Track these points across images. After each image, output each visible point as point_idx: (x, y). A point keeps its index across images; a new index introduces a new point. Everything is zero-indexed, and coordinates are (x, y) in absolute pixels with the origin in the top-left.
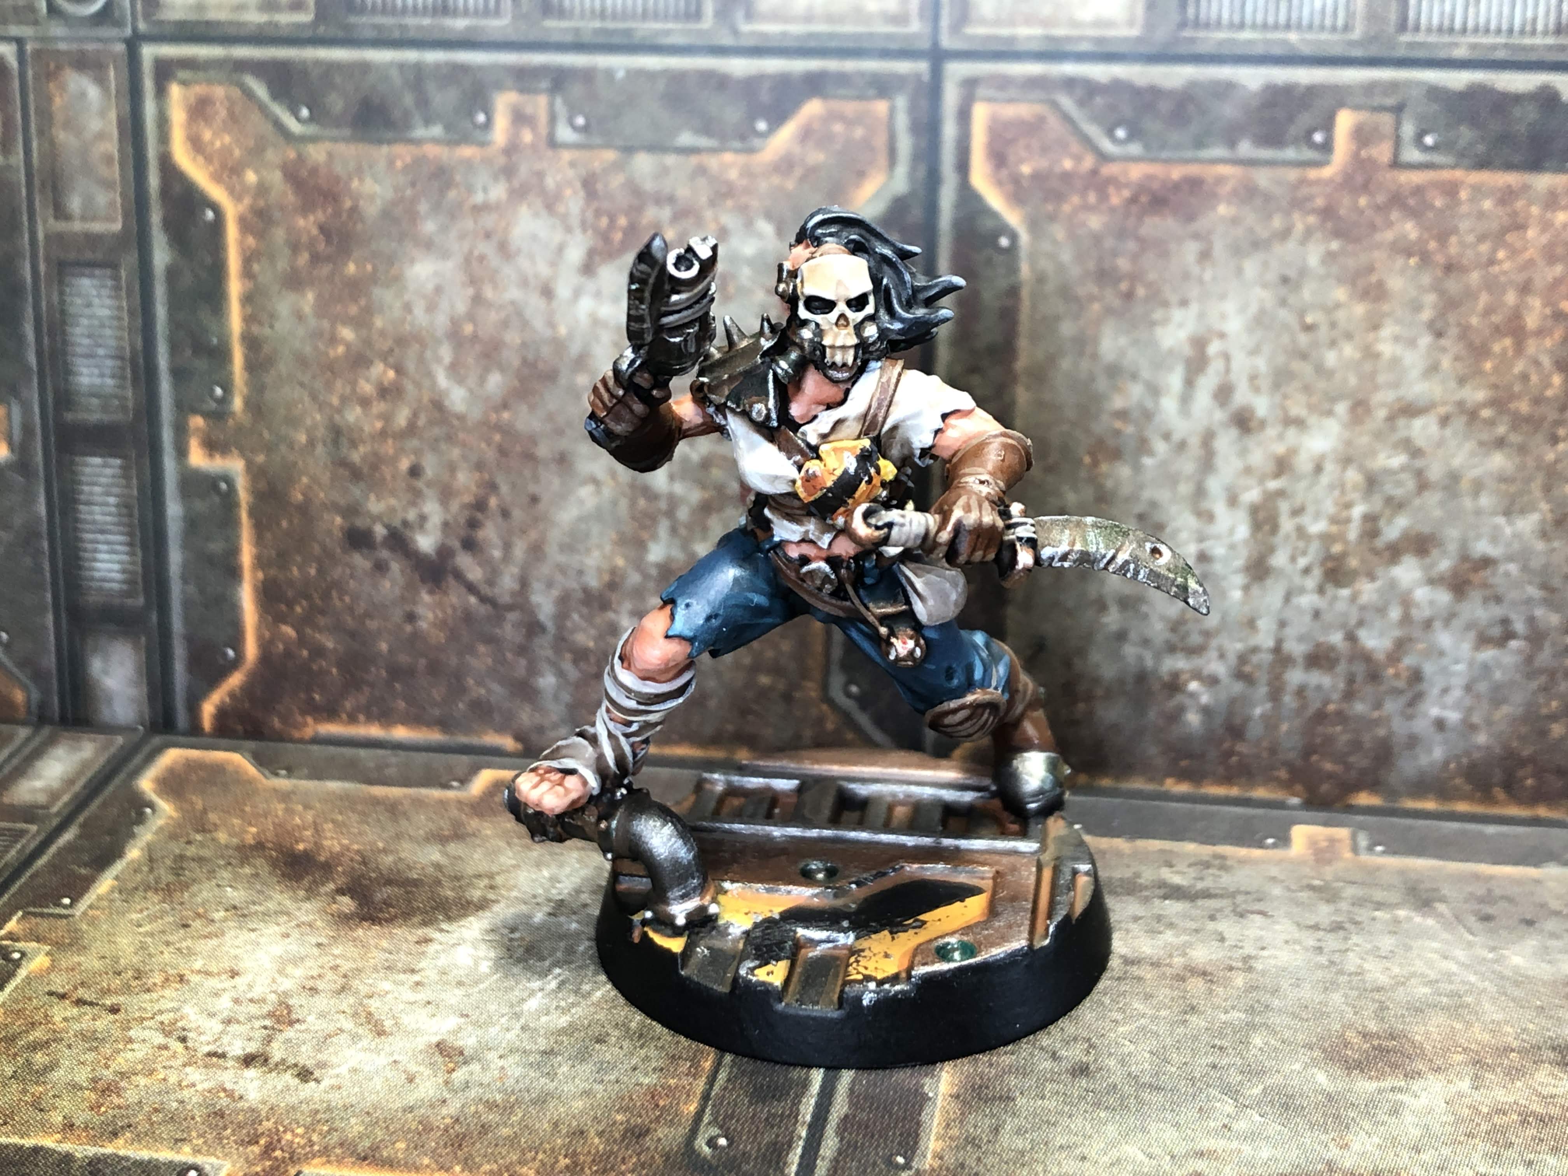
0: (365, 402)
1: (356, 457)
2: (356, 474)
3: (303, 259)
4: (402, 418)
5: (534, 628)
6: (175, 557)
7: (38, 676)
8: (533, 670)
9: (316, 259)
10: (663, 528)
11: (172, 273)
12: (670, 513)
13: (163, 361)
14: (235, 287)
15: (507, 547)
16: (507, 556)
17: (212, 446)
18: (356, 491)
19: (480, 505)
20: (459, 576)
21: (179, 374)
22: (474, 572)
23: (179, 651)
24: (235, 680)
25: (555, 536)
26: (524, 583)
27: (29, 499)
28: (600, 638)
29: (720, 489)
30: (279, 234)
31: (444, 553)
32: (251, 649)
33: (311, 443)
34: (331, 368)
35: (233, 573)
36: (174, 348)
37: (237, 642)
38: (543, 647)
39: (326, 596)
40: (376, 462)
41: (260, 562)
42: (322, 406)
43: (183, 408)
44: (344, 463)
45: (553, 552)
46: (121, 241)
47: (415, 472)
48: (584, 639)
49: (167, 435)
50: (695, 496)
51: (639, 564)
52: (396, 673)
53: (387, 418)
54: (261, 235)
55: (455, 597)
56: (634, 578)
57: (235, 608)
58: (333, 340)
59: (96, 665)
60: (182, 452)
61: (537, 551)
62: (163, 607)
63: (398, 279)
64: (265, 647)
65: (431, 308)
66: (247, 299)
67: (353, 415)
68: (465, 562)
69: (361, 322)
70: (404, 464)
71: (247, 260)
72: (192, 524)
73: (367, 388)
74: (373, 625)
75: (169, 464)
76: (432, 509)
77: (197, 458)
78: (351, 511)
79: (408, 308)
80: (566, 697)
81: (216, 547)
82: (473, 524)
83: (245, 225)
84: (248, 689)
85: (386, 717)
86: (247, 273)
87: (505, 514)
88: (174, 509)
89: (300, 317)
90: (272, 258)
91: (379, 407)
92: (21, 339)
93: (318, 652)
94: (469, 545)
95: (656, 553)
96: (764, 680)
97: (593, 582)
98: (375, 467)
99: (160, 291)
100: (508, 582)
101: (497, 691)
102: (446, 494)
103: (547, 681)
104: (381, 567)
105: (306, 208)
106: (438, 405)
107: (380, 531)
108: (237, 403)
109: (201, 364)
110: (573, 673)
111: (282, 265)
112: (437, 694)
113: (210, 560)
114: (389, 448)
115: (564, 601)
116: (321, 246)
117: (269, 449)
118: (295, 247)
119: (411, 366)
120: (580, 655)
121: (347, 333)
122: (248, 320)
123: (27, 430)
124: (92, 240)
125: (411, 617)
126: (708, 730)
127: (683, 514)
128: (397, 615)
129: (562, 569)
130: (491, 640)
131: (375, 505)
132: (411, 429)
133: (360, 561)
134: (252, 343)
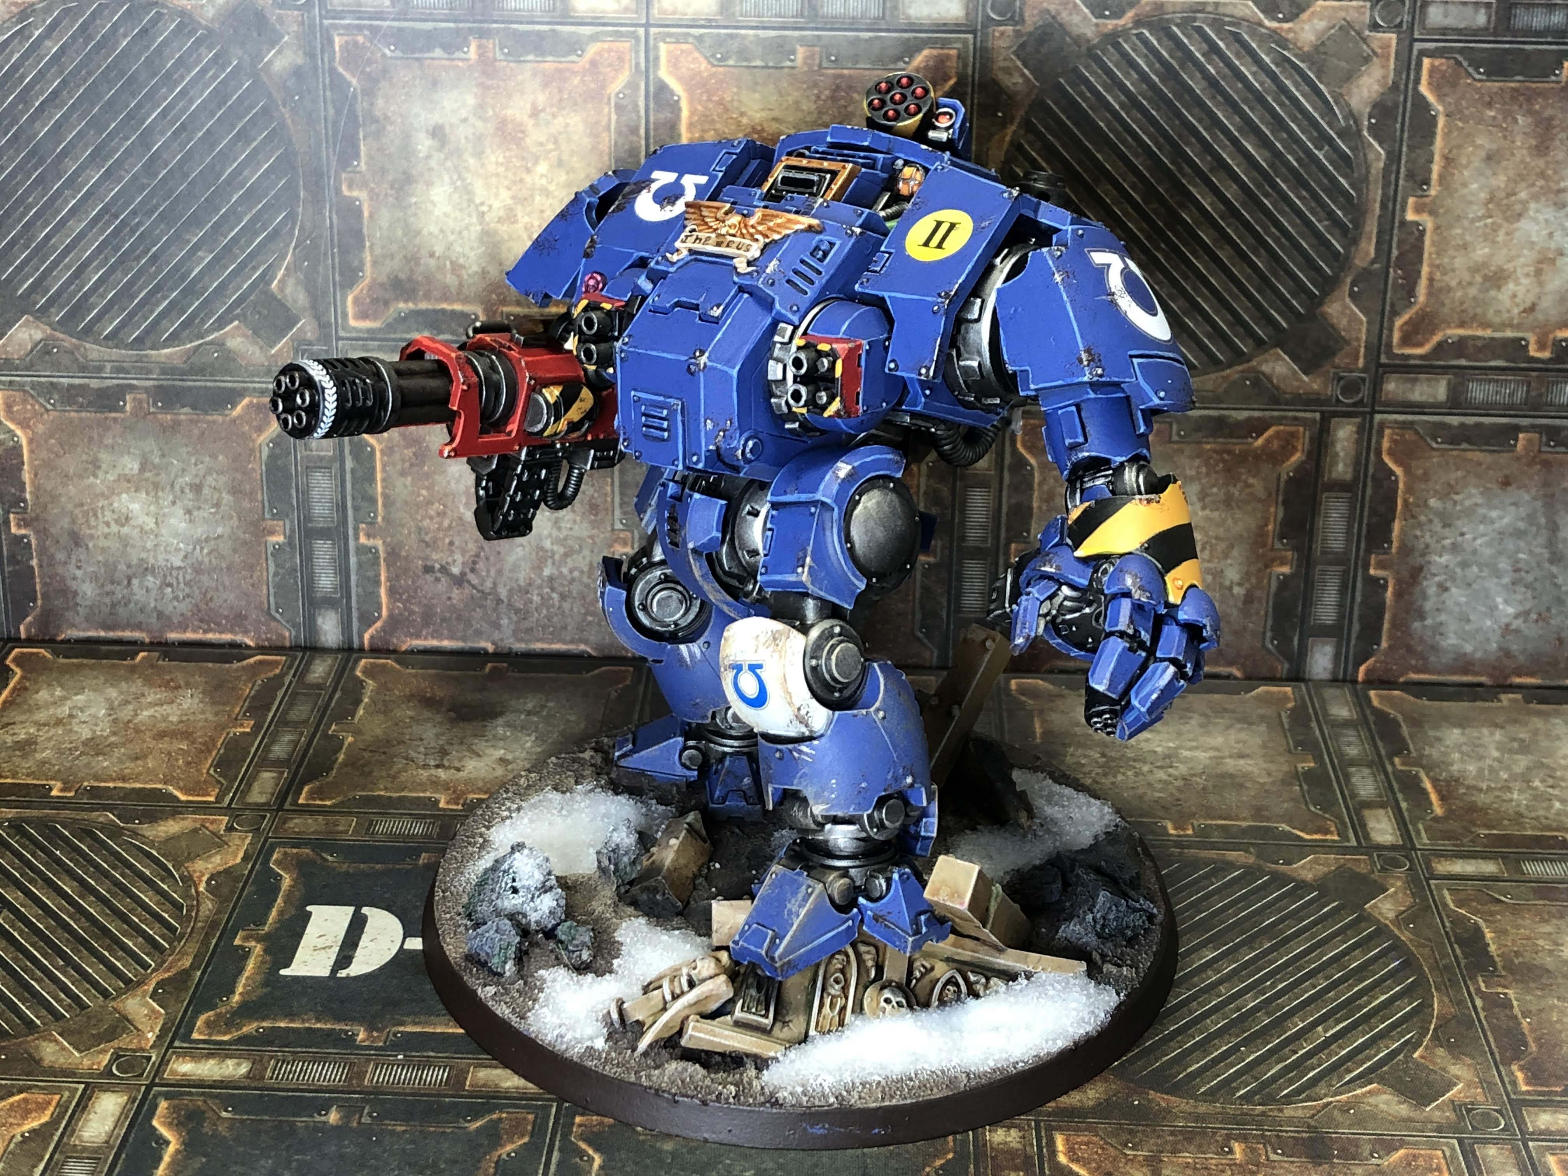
0: (431, 518)
1: (427, 538)
2: (428, 545)
3: (407, 464)
4: (446, 523)
5: (499, 601)
6: (353, 578)
7: (295, 625)
8: (499, 618)
9: (412, 465)
10: (550, 562)
11: (353, 471)
12: (552, 557)
13: (349, 504)
14: (379, 476)
15: (488, 571)
16: (488, 575)
17: (368, 536)
18: (428, 551)
19: (477, 556)
20: (469, 582)
21: (356, 508)
22: (475, 581)
23: (355, 614)
24: (379, 624)
25: (507, 566)
26: (495, 584)
27: (294, 556)
28: (525, 604)
29: (571, 548)
30: (397, 457)
31: (463, 574)
32: (385, 612)
33: (410, 533)
34: (418, 506)
35: (378, 583)
36: (353, 499)
37: (379, 609)
38: (503, 608)
39: (415, 591)
40: (435, 540)
41: (388, 579)
42: (413, 519)
43: (357, 521)
44: (423, 541)
45: (506, 573)
46: (332, 460)
47: (451, 543)
48: (519, 605)
49: (351, 532)
50: (562, 550)
51: (540, 576)
52: (443, 620)
53: (440, 524)
54: (389, 456)
55: (468, 590)
56: (539, 581)
57: (379, 596)
58: (419, 495)
59: (320, 621)
60: (357, 538)
61: (500, 572)
62: (349, 597)
63: (445, 471)
64: (390, 610)
65: (458, 482)
66: (384, 480)
67: (426, 522)
68: (471, 577)
69: (428, 488)
70: (447, 541)
71: (384, 466)
72: (360, 565)
73: (432, 513)
74: (434, 601)
75: (352, 543)
76: (458, 557)
77: (363, 540)
78: (426, 558)
79: (449, 483)
80: (512, 627)
81: (370, 574)
82: (474, 563)
83: (383, 452)
84: (383, 629)
85: (440, 637)
86: (384, 470)
87: (487, 559)
88: (353, 560)
89: (405, 486)
90: (394, 465)
91: (437, 520)
92: (290, 496)
93: (412, 612)
94: (473, 570)
95: (547, 572)
96: (590, 618)
97: (522, 583)
98: (435, 542)
99: (348, 477)
100: (488, 584)
101: (485, 627)
102: (464, 552)
103: (504, 622)
104: (437, 580)
105: (407, 447)
106: (461, 519)
107: (437, 566)
108: (380, 519)
109: (365, 504)
110: (515, 618)
111: (399, 467)
112: (461, 627)
113: (368, 579)
114: (441, 535)
115: (510, 591)
116: (414, 460)
117: (392, 536)
118: (403, 461)
119: (449, 504)
120: (517, 611)
121: (424, 492)
122: (383, 488)
123: (292, 531)
124: (321, 459)
125: (449, 598)
126: (568, 638)
127: (557, 557)
128: (444, 597)
129: (511, 579)
130: (481, 606)
131: (435, 556)
132: (450, 527)
133: (429, 578)
134: (385, 496)
